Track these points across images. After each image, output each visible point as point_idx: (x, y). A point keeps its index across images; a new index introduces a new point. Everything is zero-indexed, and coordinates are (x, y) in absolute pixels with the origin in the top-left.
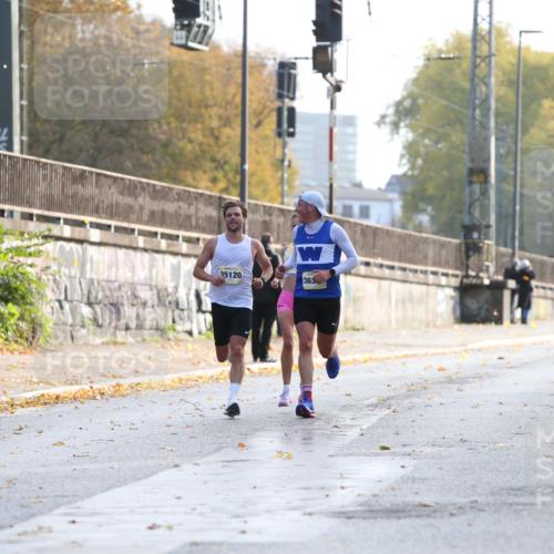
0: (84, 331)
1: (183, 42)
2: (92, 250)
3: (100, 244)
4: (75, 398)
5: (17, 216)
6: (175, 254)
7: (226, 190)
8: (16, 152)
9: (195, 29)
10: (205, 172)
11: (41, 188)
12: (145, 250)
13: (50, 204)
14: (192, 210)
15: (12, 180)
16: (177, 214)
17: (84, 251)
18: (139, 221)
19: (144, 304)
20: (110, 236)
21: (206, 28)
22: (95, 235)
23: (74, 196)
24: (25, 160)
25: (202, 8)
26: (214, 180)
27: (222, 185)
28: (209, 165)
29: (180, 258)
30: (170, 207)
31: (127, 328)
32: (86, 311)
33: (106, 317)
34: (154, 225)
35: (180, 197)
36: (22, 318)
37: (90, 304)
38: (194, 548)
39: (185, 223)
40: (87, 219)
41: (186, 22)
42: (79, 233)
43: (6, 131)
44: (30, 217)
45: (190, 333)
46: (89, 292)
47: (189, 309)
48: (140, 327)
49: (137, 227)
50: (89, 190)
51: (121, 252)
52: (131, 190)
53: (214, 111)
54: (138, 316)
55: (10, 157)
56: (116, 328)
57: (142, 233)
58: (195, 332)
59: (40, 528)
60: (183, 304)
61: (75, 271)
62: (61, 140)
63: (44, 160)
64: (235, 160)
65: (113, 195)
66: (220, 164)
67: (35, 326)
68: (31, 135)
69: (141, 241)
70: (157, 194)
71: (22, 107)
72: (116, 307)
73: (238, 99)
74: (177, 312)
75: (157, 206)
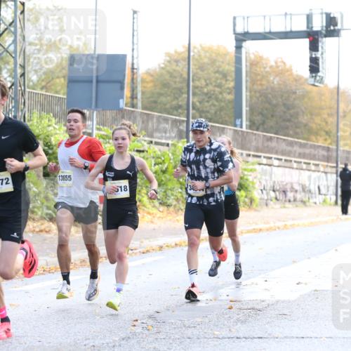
0: (272, 202)
1: (312, 83)
2: (275, 169)
3: (278, 166)
4: (267, 230)
5: (244, 155)
6: (309, 170)
7: (331, 144)
8: (244, 129)
9: (318, 78)
10: (321, 136)
11: (254, 144)
12: (297, 169)
13: (257, 150)
14: (316, 152)
15: (242, 140)
16: (310, 154)
17: (272, 169)
18: (294, 157)
19: (296, 191)
20: (282, 163)
21: (322, 77)
22: (276, 163)
23: (268, 147)
24: (247, 132)
25: (321, 69)
26: (326, 140)
27: (329, 141)
28: (323, 133)
29: (311, 172)
30: (307, 151)
31: (290, 201)
32: (272, 194)
33: (281, 196)
34: (301, 158)
35: (312, 146)
36: (246, 197)
37: (274, 191)
38: (316, 292)
39: (313, 157)
40: (274, 156)
41: (314, 75)
42: (269, 162)
43: (240, 120)
44: (249, 155)
45: (315, 203)
46: (274, 187)
47: (315, 194)
48: (295, 200)
49: (293, 159)
50: (273, 144)
51: (287, 170)
52: (291, 144)
53: (325, 111)
54: (294, 196)
55: (242, 131)
56: (285, 201)
57: (295, 162)
58: (318, 203)
59: (253, 283)
60: (313, 191)
61: (268, 178)
62: (263, 123)
63: (255, 132)
64: (334, 131)
65: (283, 146)
66: (328, 133)
67: (252, 200)
68: (250, 121)
69: (295, 165)
70: (301, 145)
71: (246, 111)
72: (285, 192)
73: (336, 106)
74: (310, 195)
75: (301, 150)
